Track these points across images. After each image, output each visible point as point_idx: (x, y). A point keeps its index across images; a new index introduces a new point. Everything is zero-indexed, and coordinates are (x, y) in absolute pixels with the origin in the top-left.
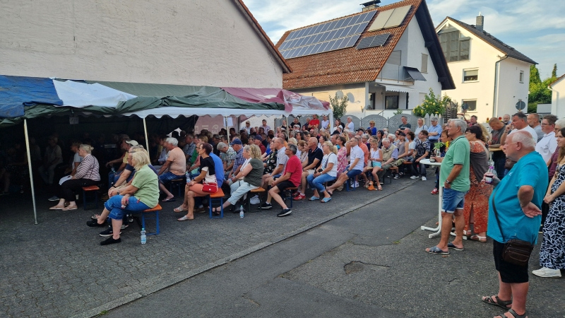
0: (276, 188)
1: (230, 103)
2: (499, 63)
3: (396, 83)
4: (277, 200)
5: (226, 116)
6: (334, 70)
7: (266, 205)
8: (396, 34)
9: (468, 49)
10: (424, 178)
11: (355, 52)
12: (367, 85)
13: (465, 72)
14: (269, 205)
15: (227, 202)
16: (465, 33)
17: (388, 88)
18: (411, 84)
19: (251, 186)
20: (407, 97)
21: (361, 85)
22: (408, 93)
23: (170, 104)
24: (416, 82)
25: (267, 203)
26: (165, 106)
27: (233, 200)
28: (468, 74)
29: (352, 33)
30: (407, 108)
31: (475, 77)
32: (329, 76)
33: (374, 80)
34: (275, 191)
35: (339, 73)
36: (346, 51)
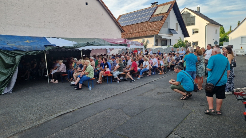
0: (129, 73)
2: (207, 26)
3: (166, 35)
4: (130, 77)
5: (107, 49)
8: (165, 16)
9: (194, 21)
11: (149, 23)
13: (193, 30)
16: (193, 14)
17: (163, 37)
18: (172, 35)
19: (120, 72)
21: (152, 36)
23: (88, 45)
24: (174, 35)
25: (126, 78)
30: (170, 45)
31: (197, 32)
32: (139, 33)
33: (157, 34)
34: (129, 74)
35: (143, 32)
36: (145, 23)
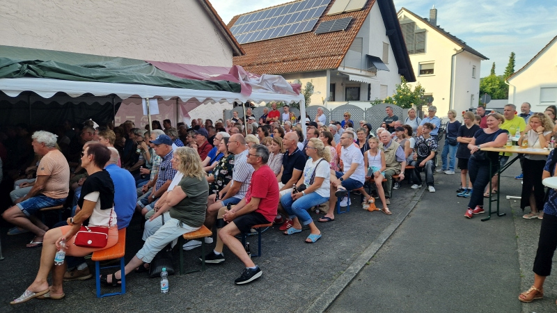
0: (232, 226)
1: (155, 78)
2: (455, 57)
3: (358, 72)
4: (235, 251)
5: (148, 96)
6: (292, 57)
7: (213, 256)
8: (359, 18)
9: (423, 41)
10: (432, 189)
11: (313, 37)
12: (328, 73)
13: (421, 65)
14: (219, 257)
15: (134, 259)
16: (421, 25)
17: (352, 78)
18: (374, 75)
19: (185, 226)
20: (369, 89)
21: (321, 73)
22: (370, 85)
23: (41, 72)
24: (378, 72)
25: (217, 253)
26: (28, 75)
27: (146, 254)
28: (424, 68)
29: (309, 17)
30: (369, 99)
31: (431, 71)
32: (285, 63)
33: (337, 68)
34: (231, 233)
35: (296, 59)
36: (304, 37)
